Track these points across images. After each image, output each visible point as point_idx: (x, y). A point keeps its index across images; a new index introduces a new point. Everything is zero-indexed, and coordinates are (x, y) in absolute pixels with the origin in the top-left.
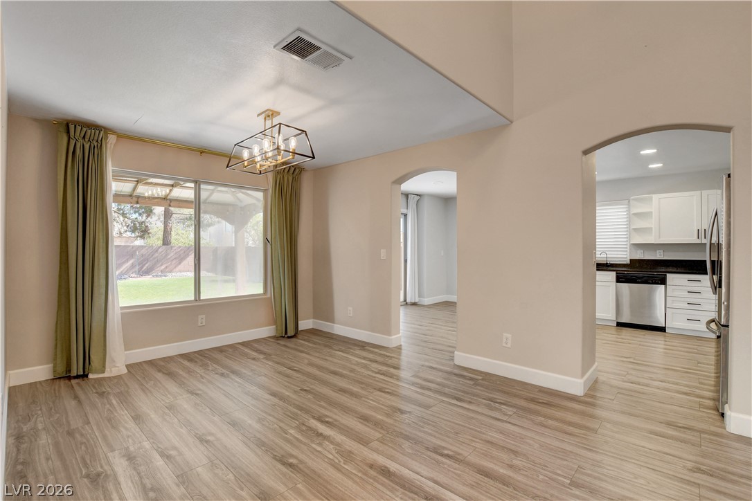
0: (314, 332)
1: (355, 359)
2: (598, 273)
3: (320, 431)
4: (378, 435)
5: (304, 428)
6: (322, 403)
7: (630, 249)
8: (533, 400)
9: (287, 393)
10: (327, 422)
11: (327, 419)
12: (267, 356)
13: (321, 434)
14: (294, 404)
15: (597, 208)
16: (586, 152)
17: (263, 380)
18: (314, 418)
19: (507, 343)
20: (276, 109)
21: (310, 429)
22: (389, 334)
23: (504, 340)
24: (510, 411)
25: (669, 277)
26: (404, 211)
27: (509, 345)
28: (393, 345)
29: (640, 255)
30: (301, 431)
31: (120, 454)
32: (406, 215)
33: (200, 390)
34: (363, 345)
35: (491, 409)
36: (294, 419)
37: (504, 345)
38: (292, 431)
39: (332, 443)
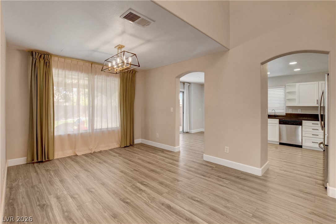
0: (142, 145)
1: (159, 157)
2: (269, 119)
3: (141, 188)
4: (167, 191)
5: (134, 187)
6: (143, 176)
7: (286, 109)
8: (238, 177)
9: (128, 171)
10: (145, 184)
11: (145, 183)
12: (120, 155)
13: (141, 190)
14: (131, 176)
15: (268, 90)
16: (263, 63)
17: (117, 165)
18: (139, 182)
19: (227, 151)
20: (123, 44)
21: (137, 187)
22: (174, 146)
23: (226, 149)
24: (227, 182)
25: (304, 122)
26: (183, 90)
27: (228, 152)
28: (176, 151)
29: (290, 112)
30: (133, 188)
31: (54, 196)
32: (183, 92)
33: (90, 169)
34: (163, 151)
35: (219, 180)
36: (130, 182)
37: (226, 152)
38: (129, 188)
39: (146, 193)
